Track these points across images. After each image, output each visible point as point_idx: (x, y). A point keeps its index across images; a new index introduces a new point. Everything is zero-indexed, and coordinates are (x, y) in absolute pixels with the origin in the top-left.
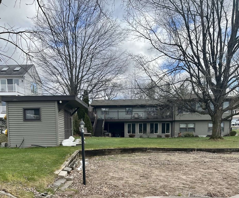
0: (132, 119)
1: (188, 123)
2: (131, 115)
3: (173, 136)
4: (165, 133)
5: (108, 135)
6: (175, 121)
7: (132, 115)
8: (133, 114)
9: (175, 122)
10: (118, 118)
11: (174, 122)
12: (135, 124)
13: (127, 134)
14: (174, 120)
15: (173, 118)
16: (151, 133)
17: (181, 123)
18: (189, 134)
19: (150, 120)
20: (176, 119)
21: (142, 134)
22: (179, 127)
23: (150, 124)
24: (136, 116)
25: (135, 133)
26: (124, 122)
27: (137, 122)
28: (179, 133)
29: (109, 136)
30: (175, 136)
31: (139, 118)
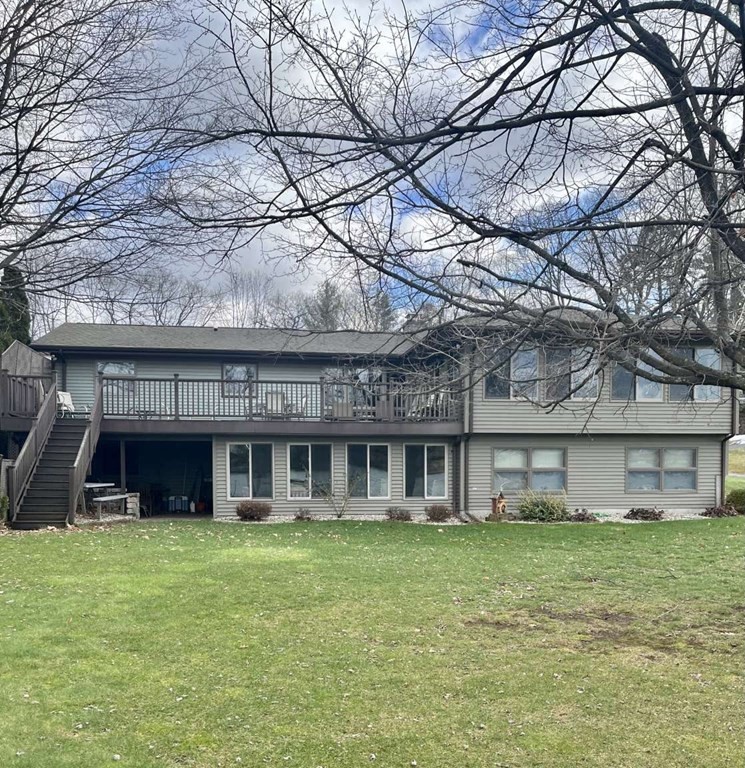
0: (251, 421)
1: (535, 449)
2: (247, 401)
3: (463, 513)
4: (423, 496)
5: (120, 507)
6: (471, 437)
7: (254, 401)
8: (257, 397)
9: (470, 443)
10: (177, 415)
11: (467, 441)
12: (270, 446)
13: (229, 498)
14: (467, 431)
15: (463, 423)
16: (352, 495)
17: (499, 449)
18: (544, 504)
19: (348, 429)
20: (478, 429)
21: (309, 498)
22: (493, 464)
23: (349, 446)
24: (276, 406)
25: (270, 496)
26: (210, 436)
27: (283, 438)
28: (494, 500)
29: (126, 508)
30: (470, 512)
31: (289, 416)
